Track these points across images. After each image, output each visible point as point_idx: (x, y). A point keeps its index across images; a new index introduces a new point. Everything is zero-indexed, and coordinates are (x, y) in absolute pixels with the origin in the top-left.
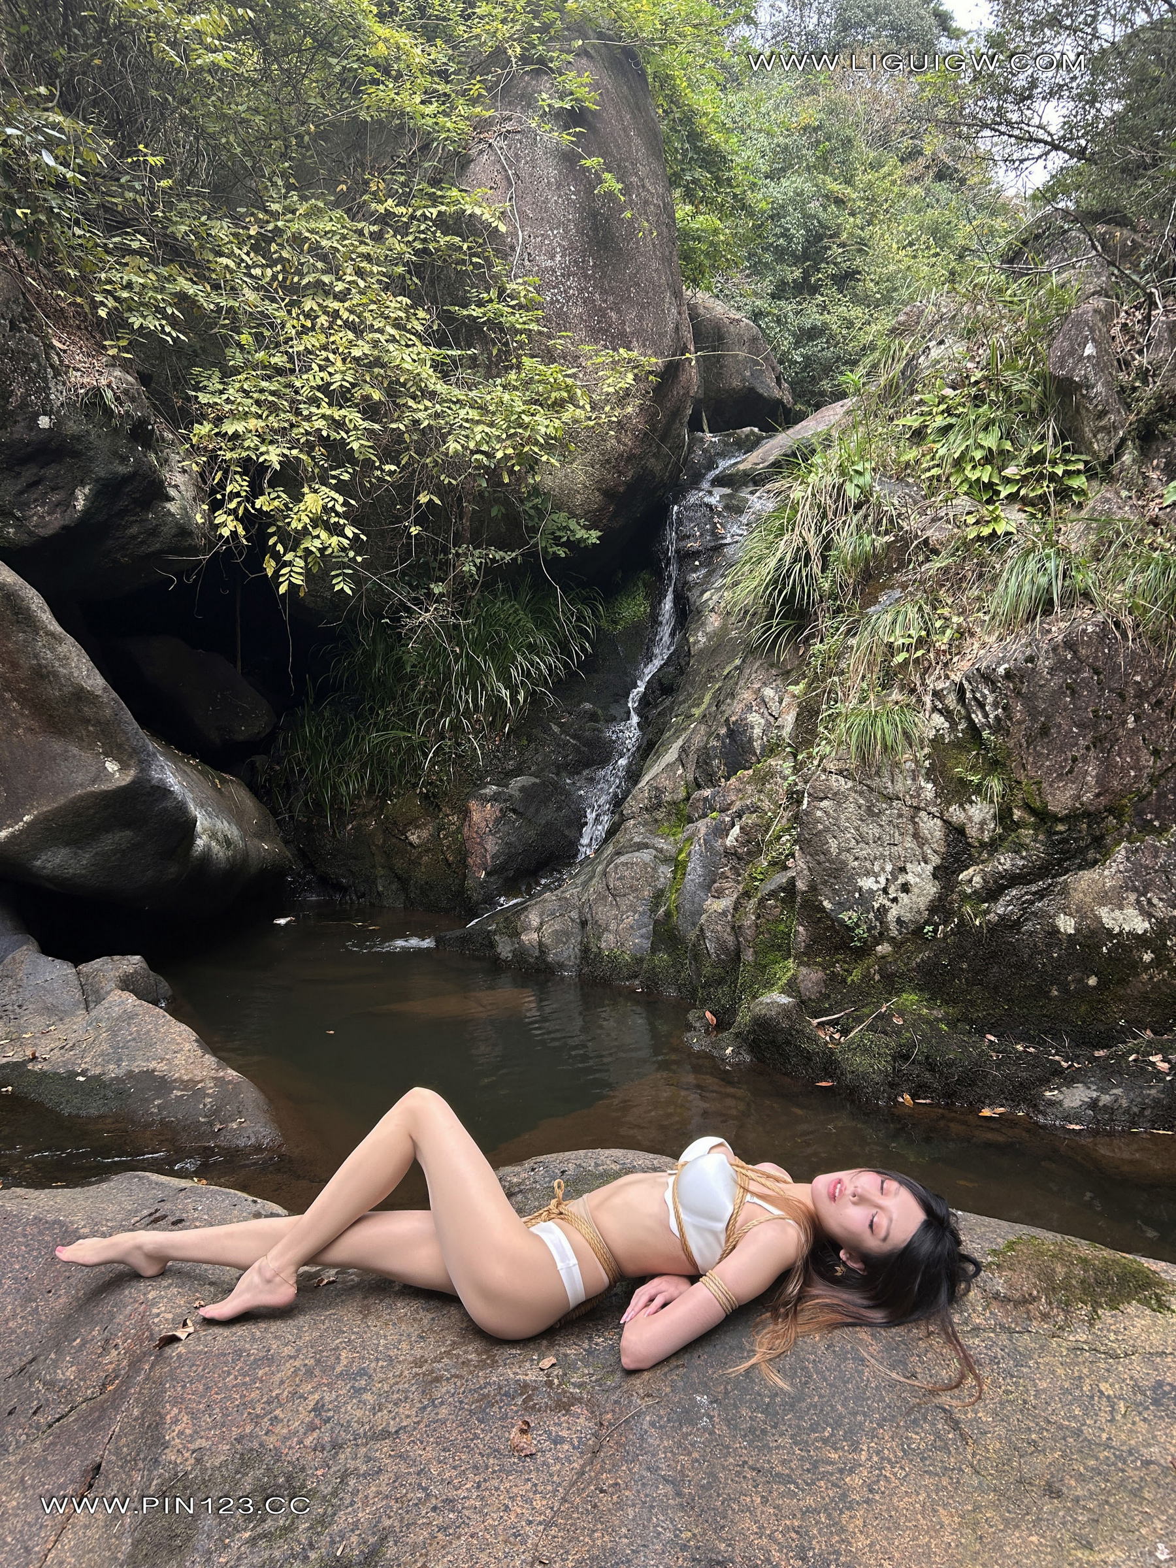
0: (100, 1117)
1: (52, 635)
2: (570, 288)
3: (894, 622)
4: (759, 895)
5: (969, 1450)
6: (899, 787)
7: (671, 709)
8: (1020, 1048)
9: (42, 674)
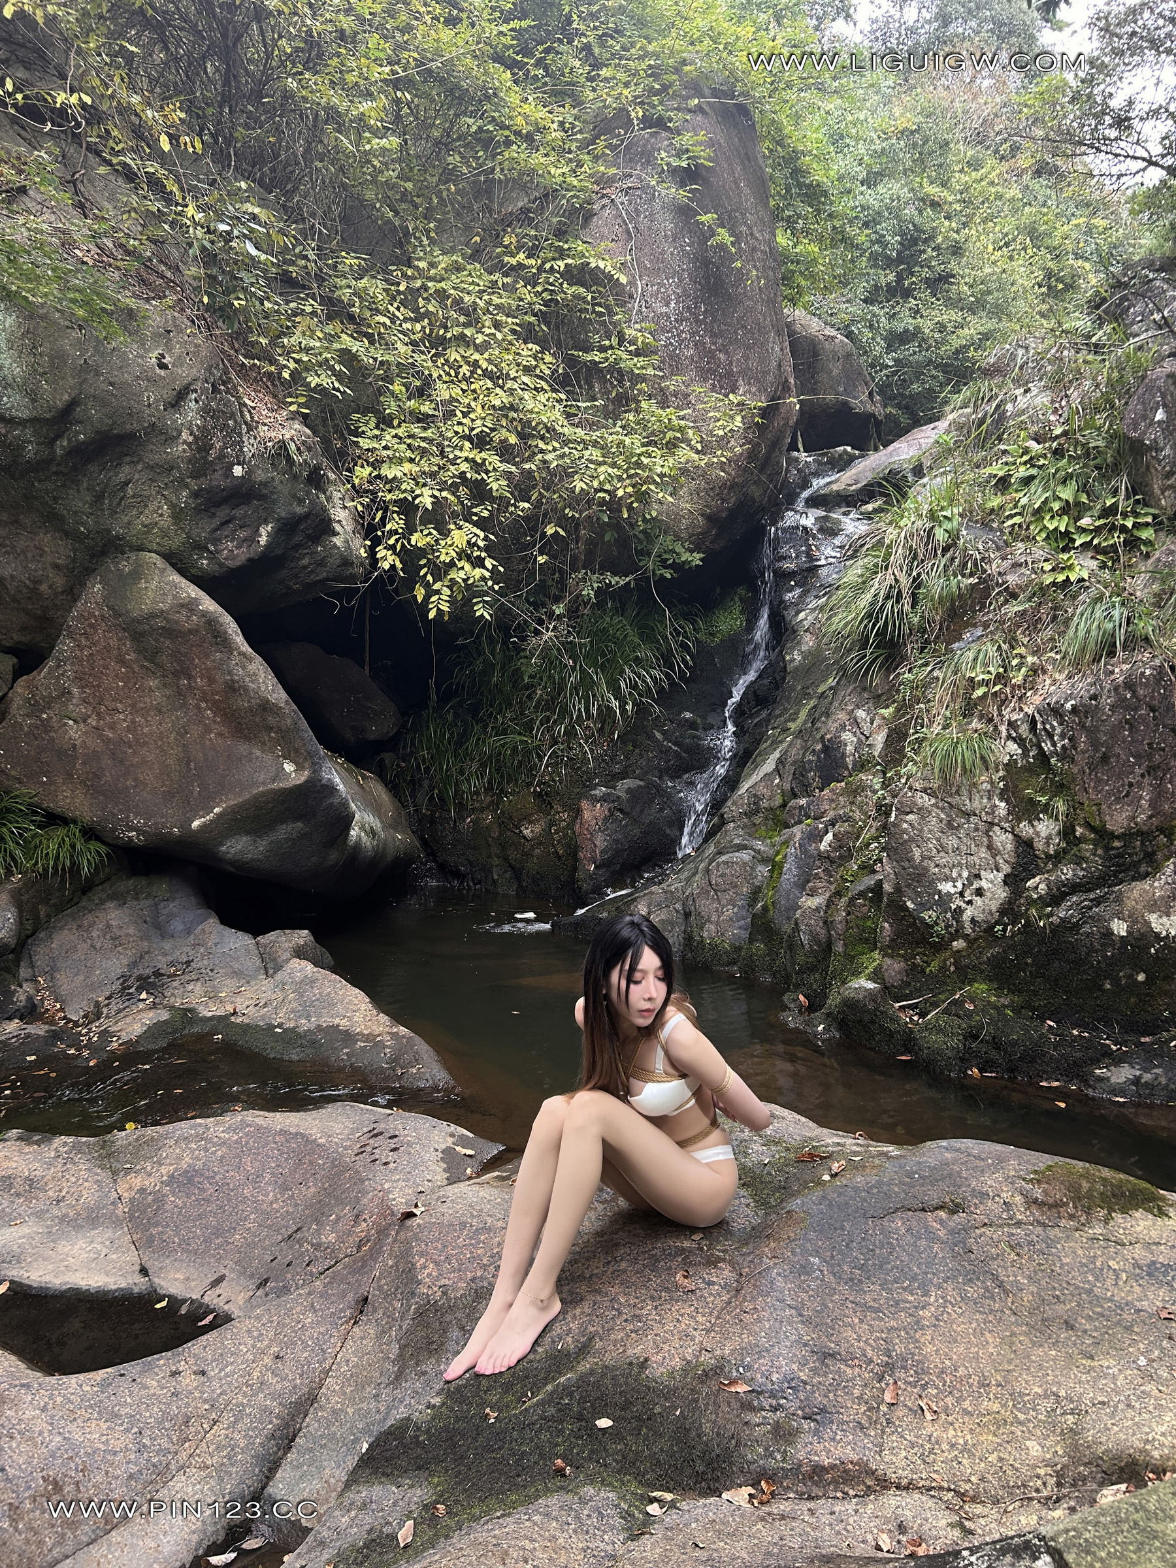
0: (299, 1061)
1: (244, 655)
2: (682, 332)
3: (976, 659)
4: (850, 895)
5: (1010, 1300)
6: (976, 804)
7: (767, 721)
8: (1075, 1032)
9: (233, 688)
